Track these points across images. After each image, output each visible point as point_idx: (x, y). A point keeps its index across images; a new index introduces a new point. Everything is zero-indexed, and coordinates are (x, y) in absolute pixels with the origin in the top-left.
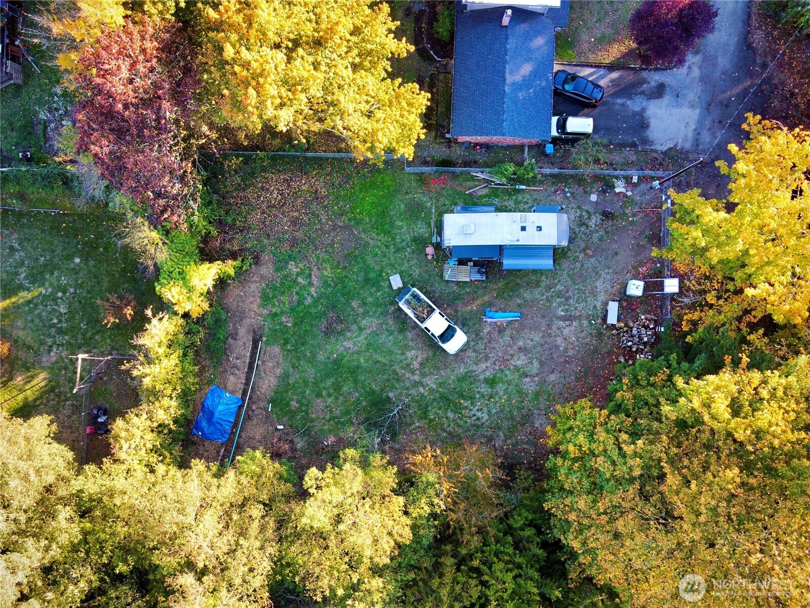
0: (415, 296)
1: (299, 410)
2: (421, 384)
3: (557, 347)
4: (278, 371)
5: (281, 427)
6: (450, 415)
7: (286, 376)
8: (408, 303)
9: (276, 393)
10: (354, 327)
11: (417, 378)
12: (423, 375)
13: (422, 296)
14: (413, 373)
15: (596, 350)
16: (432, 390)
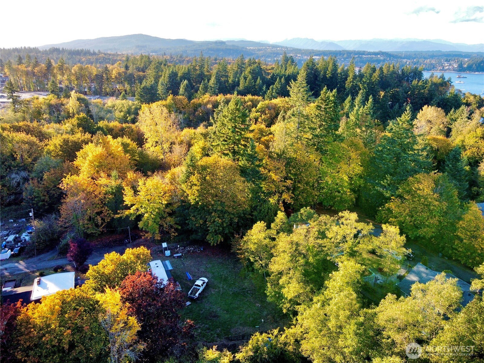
0: (191, 294)
1: (252, 317)
2: (223, 287)
3: (194, 264)
4: (241, 327)
5: (263, 320)
6: (229, 278)
7: (241, 324)
8: (195, 295)
9: (250, 326)
10: (211, 310)
11: (221, 289)
12: (219, 288)
13: (190, 291)
14: (220, 290)
15: (192, 257)
16: (223, 285)
